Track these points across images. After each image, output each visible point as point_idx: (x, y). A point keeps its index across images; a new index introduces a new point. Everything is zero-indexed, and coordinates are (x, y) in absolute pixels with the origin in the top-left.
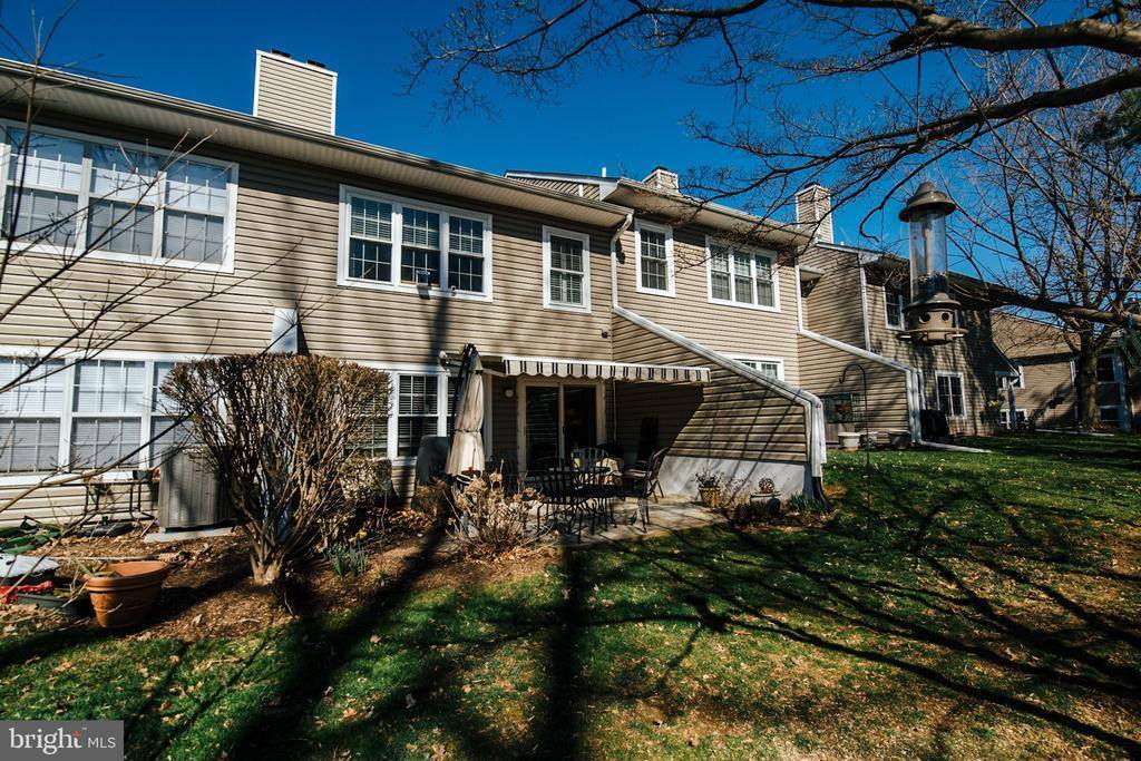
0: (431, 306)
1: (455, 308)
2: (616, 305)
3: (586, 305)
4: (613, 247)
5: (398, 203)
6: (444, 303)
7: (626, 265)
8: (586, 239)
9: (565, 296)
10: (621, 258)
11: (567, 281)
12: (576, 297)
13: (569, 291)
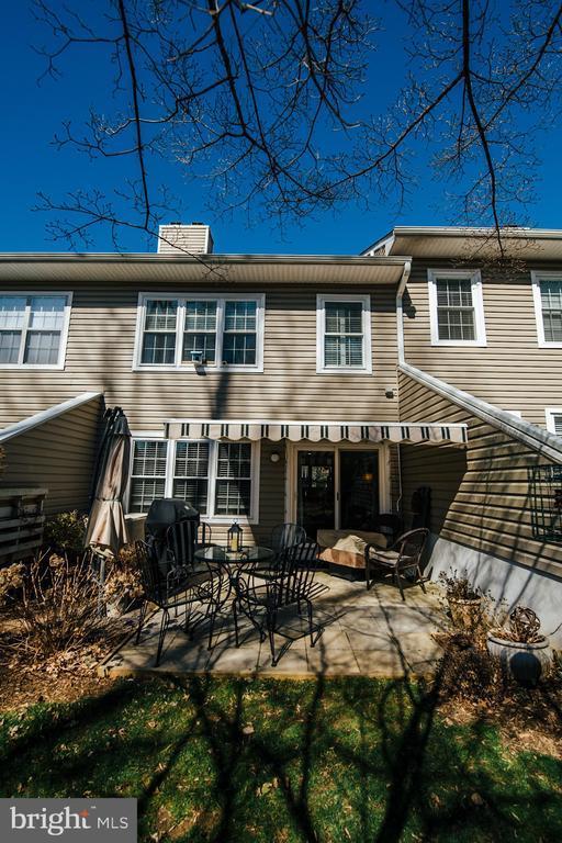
0: (213, 381)
1: (237, 382)
2: (402, 362)
3: (367, 366)
4: (399, 302)
5: (182, 298)
6: (225, 378)
7: (416, 319)
8: (366, 300)
9: (343, 359)
10: (410, 312)
11: (345, 344)
12: (355, 359)
13: (347, 354)
